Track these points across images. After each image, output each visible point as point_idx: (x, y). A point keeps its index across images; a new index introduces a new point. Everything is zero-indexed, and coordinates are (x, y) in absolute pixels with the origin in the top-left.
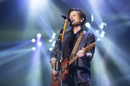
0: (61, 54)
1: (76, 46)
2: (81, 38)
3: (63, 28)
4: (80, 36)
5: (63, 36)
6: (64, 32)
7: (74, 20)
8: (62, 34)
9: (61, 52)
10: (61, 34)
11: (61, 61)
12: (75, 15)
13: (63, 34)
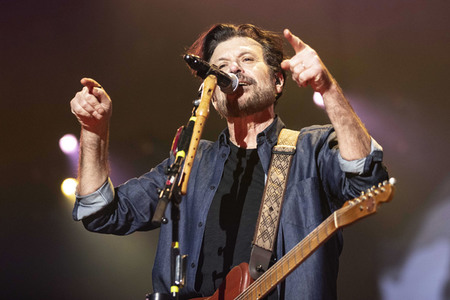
0: (175, 252)
1: (271, 209)
2: (282, 168)
3: (193, 123)
4: (276, 162)
5: (189, 160)
6: (193, 143)
7: (251, 82)
8: (186, 152)
9: (177, 245)
10: (181, 153)
11: (174, 290)
12: (247, 56)
13: (191, 151)
